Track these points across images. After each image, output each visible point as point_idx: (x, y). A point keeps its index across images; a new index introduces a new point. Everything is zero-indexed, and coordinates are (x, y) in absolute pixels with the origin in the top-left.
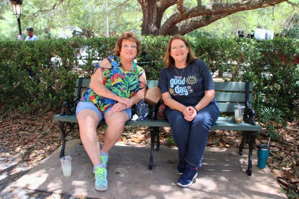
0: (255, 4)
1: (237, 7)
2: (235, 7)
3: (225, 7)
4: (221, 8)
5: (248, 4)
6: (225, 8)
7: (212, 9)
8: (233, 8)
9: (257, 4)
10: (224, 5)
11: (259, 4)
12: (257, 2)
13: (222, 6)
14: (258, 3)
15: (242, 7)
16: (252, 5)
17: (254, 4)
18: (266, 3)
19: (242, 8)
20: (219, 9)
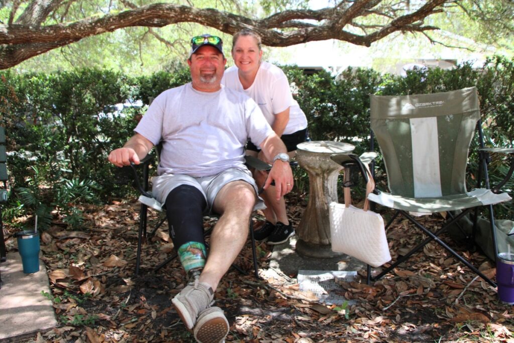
0: (84, 27)
1: (55, 31)
2: (52, 32)
3: (34, 30)
4: (26, 33)
5: (72, 28)
6: (34, 33)
7: (8, 33)
8: (48, 34)
9: (88, 28)
10: (31, 27)
11: (90, 28)
12: (87, 24)
13: (28, 28)
14: (89, 26)
15: (64, 31)
16: (80, 28)
17: (82, 28)
18: (100, 27)
19: (63, 33)
20: (21, 34)
